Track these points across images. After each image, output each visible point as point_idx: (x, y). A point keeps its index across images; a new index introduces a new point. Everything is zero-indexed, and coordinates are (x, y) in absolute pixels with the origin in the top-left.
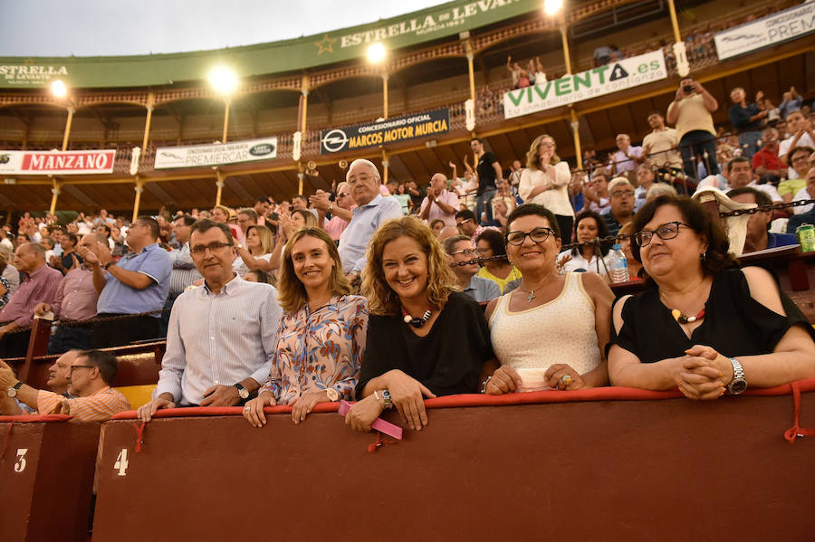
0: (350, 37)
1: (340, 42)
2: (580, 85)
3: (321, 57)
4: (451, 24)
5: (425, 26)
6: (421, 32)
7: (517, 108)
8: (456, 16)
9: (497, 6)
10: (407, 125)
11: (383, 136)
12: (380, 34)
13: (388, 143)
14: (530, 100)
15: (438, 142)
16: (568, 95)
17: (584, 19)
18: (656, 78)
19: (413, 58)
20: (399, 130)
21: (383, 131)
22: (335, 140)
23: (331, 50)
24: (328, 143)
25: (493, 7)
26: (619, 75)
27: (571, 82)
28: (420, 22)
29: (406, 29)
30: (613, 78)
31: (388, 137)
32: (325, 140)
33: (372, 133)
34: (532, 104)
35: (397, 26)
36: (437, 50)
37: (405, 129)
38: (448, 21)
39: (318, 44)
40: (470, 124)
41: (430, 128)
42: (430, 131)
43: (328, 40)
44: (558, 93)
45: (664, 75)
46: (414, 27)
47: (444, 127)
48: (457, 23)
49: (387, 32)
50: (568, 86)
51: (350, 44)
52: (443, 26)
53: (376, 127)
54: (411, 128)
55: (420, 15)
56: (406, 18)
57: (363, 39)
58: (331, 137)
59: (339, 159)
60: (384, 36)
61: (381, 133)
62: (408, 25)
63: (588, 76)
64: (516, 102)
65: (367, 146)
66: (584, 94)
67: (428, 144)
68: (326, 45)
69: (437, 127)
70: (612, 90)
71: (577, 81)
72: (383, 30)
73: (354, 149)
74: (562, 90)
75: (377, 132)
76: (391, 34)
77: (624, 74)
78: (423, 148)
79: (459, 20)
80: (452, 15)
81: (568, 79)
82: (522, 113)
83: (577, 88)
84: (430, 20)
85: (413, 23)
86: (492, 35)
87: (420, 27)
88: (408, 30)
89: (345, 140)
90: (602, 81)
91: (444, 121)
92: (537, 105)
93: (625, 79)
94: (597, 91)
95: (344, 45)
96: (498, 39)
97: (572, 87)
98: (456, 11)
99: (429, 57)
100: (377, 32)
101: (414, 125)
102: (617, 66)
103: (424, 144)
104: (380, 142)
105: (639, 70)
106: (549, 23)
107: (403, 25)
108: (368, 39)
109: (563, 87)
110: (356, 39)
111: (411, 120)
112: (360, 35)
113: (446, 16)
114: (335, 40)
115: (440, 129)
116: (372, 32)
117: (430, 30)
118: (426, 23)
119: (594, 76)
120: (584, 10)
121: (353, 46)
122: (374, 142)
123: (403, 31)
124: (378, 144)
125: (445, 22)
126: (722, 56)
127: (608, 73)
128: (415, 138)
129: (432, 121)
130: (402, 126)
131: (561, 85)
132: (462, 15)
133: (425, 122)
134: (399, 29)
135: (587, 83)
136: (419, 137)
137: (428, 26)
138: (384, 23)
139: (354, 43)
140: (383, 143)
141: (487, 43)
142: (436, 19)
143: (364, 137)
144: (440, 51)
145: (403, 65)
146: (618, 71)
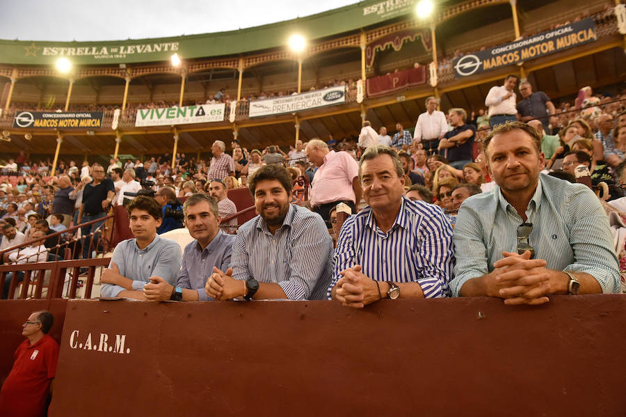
0: (50, 49)
1: (42, 51)
2: (180, 115)
3: (27, 57)
4: (117, 56)
5: (101, 53)
6: (98, 57)
7: (143, 121)
8: (121, 52)
9: (147, 51)
10: (75, 118)
11: (58, 123)
12: (71, 51)
13: (61, 127)
14: (152, 118)
15: (95, 132)
16: (172, 119)
17: (196, 72)
18: (218, 120)
19: (93, 72)
20: (70, 120)
21: (59, 119)
22: (25, 119)
23: (35, 55)
24: (19, 121)
25: (145, 51)
26: (200, 113)
27: (176, 112)
28: (99, 50)
29: (89, 52)
30: (197, 114)
31: (62, 124)
32: (18, 118)
33: (51, 119)
34: (152, 120)
35: (83, 49)
36: (108, 70)
37: (74, 120)
38: (116, 54)
39: (26, 48)
40: (115, 125)
41: (89, 123)
42: (89, 125)
43: (35, 47)
44: (168, 117)
45: (222, 120)
46: (93, 53)
47: (98, 124)
48: (121, 56)
49: (76, 52)
50: (174, 113)
51: (49, 54)
52: (112, 56)
53: (55, 116)
54: (77, 121)
55: (100, 45)
56: (90, 44)
57: (59, 52)
58: (22, 116)
59: (27, 132)
60: (73, 54)
61: (57, 120)
62: (90, 50)
63: (185, 109)
64: (144, 117)
65: (47, 127)
66: (181, 120)
67: (88, 133)
68: (32, 51)
69: (94, 123)
70: (195, 122)
71: (179, 111)
72: (74, 49)
73: (37, 127)
74: (170, 115)
75: (55, 119)
76: (78, 54)
77: (203, 114)
78: (85, 134)
79: (123, 55)
80: (119, 50)
81: (175, 109)
82: (145, 125)
83: (178, 116)
84: (105, 50)
85: (94, 49)
86: (143, 69)
87: (97, 53)
88: (90, 53)
89: (32, 121)
90: (192, 115)
91: (99, 121)
92: (154, 122)
93: (203, 117)
94: (188, 120)
95: (45, 53)
96: (146, 72)
97: (175, 115)
98: (122, 48)
99: (103, 74)
100: (69, 49)
101: (80, 119)
102: (201, 108)
103: (86, 132)
104: (55, 126)
105: (211, 113)
106: (174, 70)
107: (87, 49)
108: (62, 53)
109: (171, 113)
110: (54, 50)
111: (79, 115)
112: (57, 49)
113: (115, 50)
114: (39, 48)
115: (96, 125)
116: (66, 49)
117: (103, 57)
118: (102, 52)
119: (188, 111)
120: (197, 66)
121: (51, 56)
122: (51, 126)
123: (86, 53)
124: (54, 127)
125: (114, 54)
126: (251, 115)
127: (195, 111)
128: (79, 127)
129: (91, 119)
130: (72, 118)
131: (170, 112)
132: (125, 52)
133: (88, 118)
134: (84, 51)
135: (184, 115)
136: (81, 127)
137: (103, 54)
138: (75, 44)
139: (52, 54)
140: (57, 127)
141: (139, 74)
142: (109, 51)
143: (45, 120)
144: (110, 71)
145: (85, 75)
146: (201, 111)
